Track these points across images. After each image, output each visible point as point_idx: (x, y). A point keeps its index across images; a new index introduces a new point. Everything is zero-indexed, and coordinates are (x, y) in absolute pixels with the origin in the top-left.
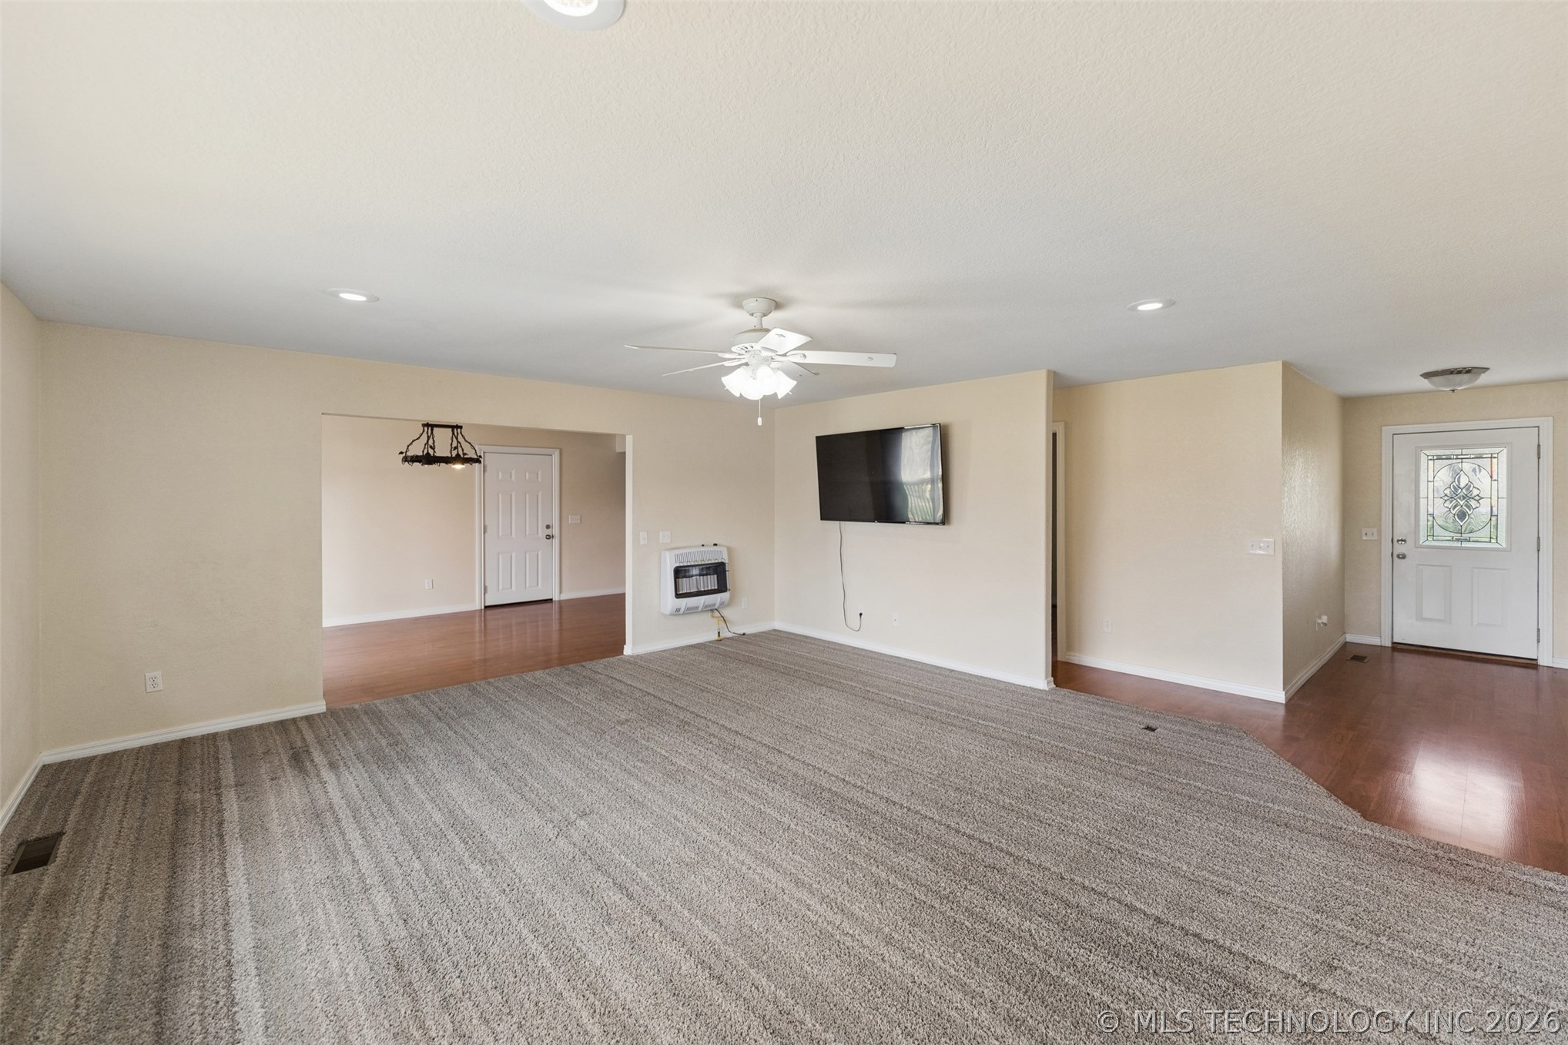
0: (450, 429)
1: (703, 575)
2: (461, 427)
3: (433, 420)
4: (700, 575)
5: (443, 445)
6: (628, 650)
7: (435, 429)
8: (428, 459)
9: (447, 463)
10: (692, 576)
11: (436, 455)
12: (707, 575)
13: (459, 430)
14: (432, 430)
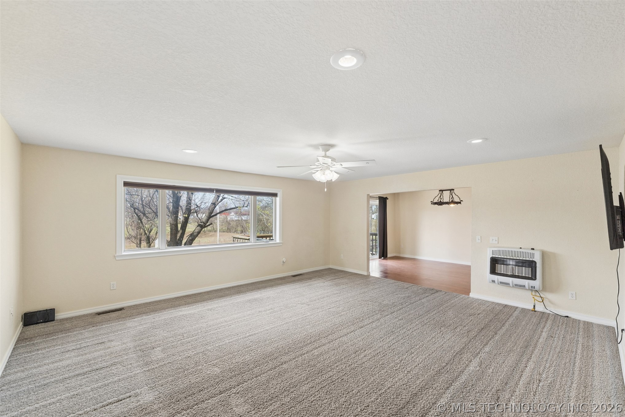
0: (449, 191)
1: (519, 266)
2: (454, 190)
3: (442, 189)
4: (516, 266)
5: (446, 197)
6: (472, 295)
7: (443, 192)
8: (440, 203)
9: (448, 204)
10: (510, 265)
11: (444, 201)
12: (522, 266)
13: (453, 191)
14: (442, 192)
